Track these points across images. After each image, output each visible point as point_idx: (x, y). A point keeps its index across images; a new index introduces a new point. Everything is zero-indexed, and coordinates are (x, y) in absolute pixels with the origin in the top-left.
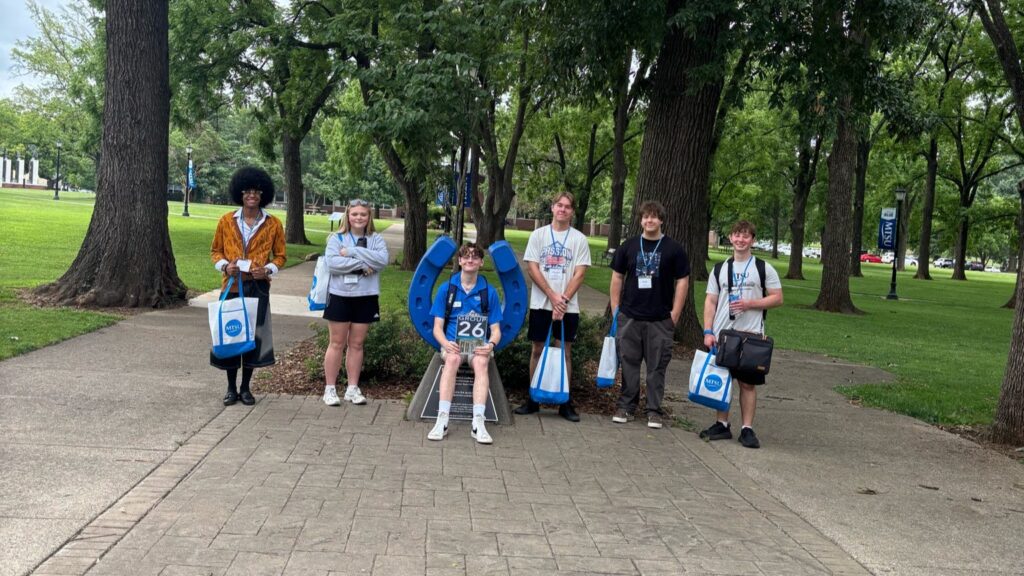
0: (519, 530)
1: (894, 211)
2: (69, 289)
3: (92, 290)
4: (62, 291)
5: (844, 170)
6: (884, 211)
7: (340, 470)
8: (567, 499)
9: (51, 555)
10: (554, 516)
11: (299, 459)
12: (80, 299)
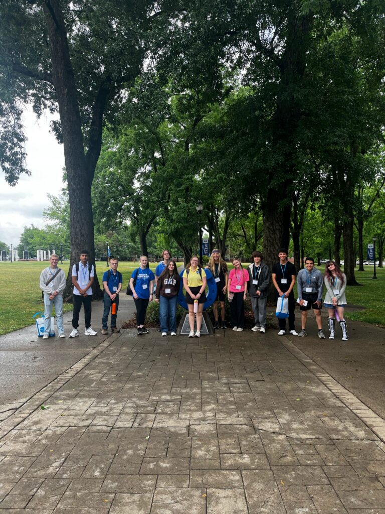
0: (208, 370)
1: (373, 245)
3: (70, 296)
5: (348, 231)
6: (369, 245)
7: (149, 353)
8: (229, 359)
9: (46, 386)
10: (222, 364)
11: (135, 350)
12: (66, 300)
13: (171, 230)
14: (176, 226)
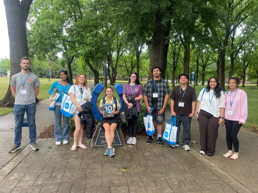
1: (194, 72)
2: (3, 102)
3: (9, 102)
4: (1, 102)
12: (6, 105)
13: (86, 52)
14: (90, 49)
